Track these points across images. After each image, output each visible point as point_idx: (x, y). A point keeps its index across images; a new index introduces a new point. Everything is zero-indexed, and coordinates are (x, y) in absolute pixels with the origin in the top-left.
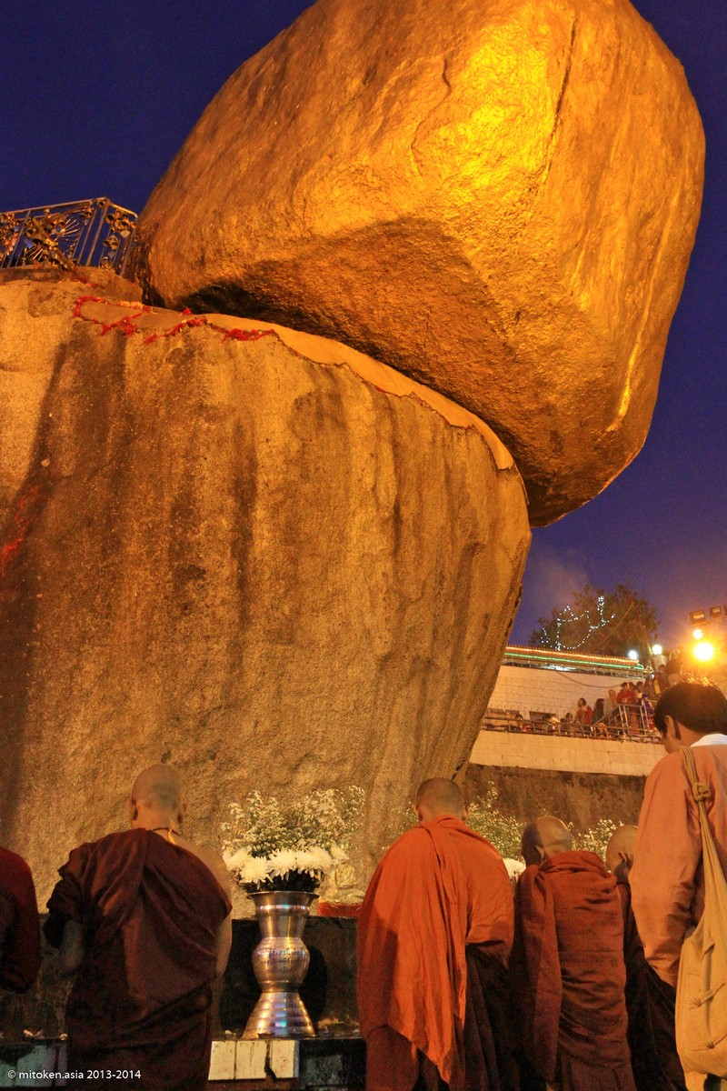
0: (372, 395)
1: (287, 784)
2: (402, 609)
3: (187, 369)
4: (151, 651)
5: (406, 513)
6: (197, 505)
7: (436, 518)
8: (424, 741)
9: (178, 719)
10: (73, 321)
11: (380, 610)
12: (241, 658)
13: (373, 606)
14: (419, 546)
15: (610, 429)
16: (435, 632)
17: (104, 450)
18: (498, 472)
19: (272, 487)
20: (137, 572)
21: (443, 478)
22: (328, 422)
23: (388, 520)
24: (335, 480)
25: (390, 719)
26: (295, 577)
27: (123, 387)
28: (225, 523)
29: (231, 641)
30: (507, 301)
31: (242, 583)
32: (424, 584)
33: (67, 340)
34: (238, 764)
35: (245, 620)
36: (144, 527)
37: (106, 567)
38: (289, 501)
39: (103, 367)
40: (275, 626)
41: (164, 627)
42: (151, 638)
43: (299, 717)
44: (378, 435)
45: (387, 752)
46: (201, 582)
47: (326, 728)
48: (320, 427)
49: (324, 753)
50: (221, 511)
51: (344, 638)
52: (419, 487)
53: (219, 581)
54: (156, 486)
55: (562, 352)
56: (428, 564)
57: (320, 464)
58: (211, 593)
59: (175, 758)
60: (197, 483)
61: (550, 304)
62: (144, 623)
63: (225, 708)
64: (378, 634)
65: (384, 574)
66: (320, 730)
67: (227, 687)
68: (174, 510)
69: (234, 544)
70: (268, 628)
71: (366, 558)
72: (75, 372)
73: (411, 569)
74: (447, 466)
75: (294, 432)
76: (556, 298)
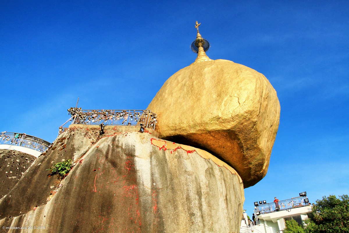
0: (218, 168)
2: (230, 221)
3: (180, 161)
5: (228, 197)
6: (191, 197)
7: (233, 198)
10: (152, 146)
11: (226, 222)
14: (231, 205)
15: (261, 172)
17: (167, 182)
18: (240, 183)
19: (205, 193)
20: (182, 214)
21: (233, 188)
23: (225, 200)
24: (216, 191)
26: (211, 215)
27: (167, 165)
28: (197, 202)
29: (202, 231)
30: (245, 146)
31: (202, 217)
32: (233, 215)
33: (152, 151)
35: (204, 226)
36: (181, 203)
37: (176, 213)
38: (208, 196)
39: (162, 159)
41: (189, 228)
44: (221, 178)
46: (194, 217)
48: (211, 177)
50: (196, 199)
52: (229, 191)
53: (198, 216)
54: (181, 192)
56: (233, 210)
57: (212, 187)
58: (197, 219)
60: (189, 192)
61: (254, 147)
62: (185, 227)
64: (227, 228)
65: (226, 213)
68: (186, 199)
69: (199, 207)
70: (208, 228)
71: (222, 209)
72: (156, 160)
73: (230, 211)
74: (233, 184)
75: (206, 179)
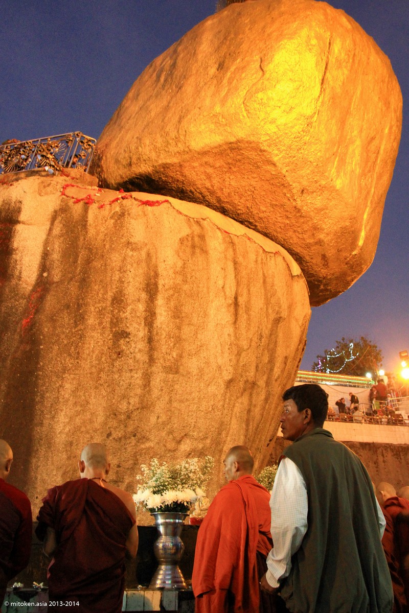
0: (222, 235)
1: (175, 450)
2: (239, 354)
3: (121, 223)
4: (100, 377)
5: (241, 300)
6: (126, 297)
7: (258, 303)
8: (251, 427)
9: (115, 415)
10: (61, 198)
11: (226, 355)
12: (149, 382)
13: (222, 353)
14: (249, 319)
15: (354, 253)
16: (257, 367)
17: (76, 268)
18: (292, 277)
19: (167, 287)
20: (93, 334)
21: (261, 281)
22: (198, 251)
23: (231, 304)
24: (202, 282)
25: (232, 414)
26: (179, 337)
27: (87, 232)
28: (141, 307)
29: (144, 372)
30: (297, 184)
31: (150, 340)
32: (251, 340)
33: (57, 208)
34: (148, 439)
35: (152, 360)
36: (97, 309)
37: (76, 331)
38: (176, 295)
39: (76, 222)
40: (168, 364)
41: (107, 364)
42: (101, 370)
43: (182, 414)
44: (226, 258)
45: (230, 433)
46: (128, 340)
47: (197, 420)
48: (193, 253)
49: (195, 434)
50: (139, 300)
51: (206, 370)
52: (248, 286)
53: (138, 339)
54: (103, 286)
55: (327, 211)
56: (253, 329)
57: (193, 274)
58: (133, 345)
59: (114, 435)
60: (126, 285)
61: (320, 186)
62: (97, 362)
63: (141, 409)
64: (225, 368)
65: (229, 335)
66: (193, 421)
67: (142, 397)
68: (113, 300)
69: (146, 319)
70: (164, 365)
71: (219, 326)
72: (61, 225)
73: (244, 332)
74: (264, 274)
75: (179, 256)
76: (323, 183)
